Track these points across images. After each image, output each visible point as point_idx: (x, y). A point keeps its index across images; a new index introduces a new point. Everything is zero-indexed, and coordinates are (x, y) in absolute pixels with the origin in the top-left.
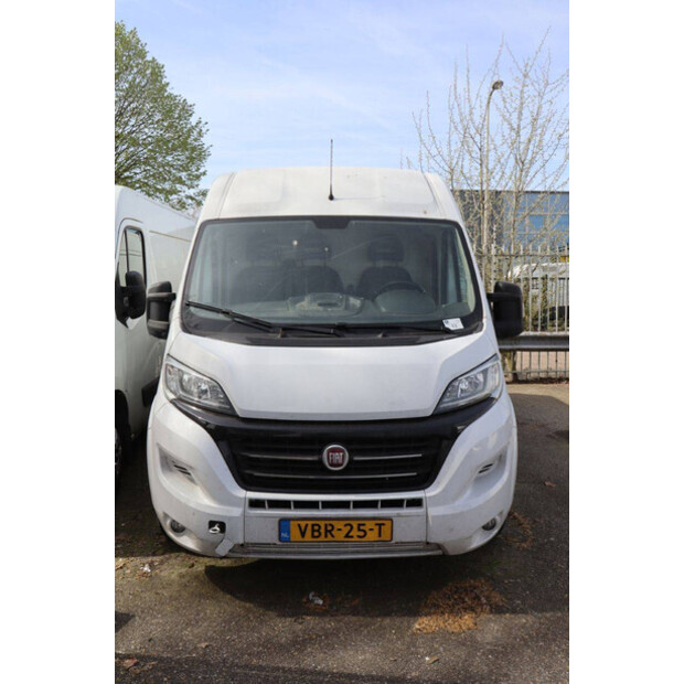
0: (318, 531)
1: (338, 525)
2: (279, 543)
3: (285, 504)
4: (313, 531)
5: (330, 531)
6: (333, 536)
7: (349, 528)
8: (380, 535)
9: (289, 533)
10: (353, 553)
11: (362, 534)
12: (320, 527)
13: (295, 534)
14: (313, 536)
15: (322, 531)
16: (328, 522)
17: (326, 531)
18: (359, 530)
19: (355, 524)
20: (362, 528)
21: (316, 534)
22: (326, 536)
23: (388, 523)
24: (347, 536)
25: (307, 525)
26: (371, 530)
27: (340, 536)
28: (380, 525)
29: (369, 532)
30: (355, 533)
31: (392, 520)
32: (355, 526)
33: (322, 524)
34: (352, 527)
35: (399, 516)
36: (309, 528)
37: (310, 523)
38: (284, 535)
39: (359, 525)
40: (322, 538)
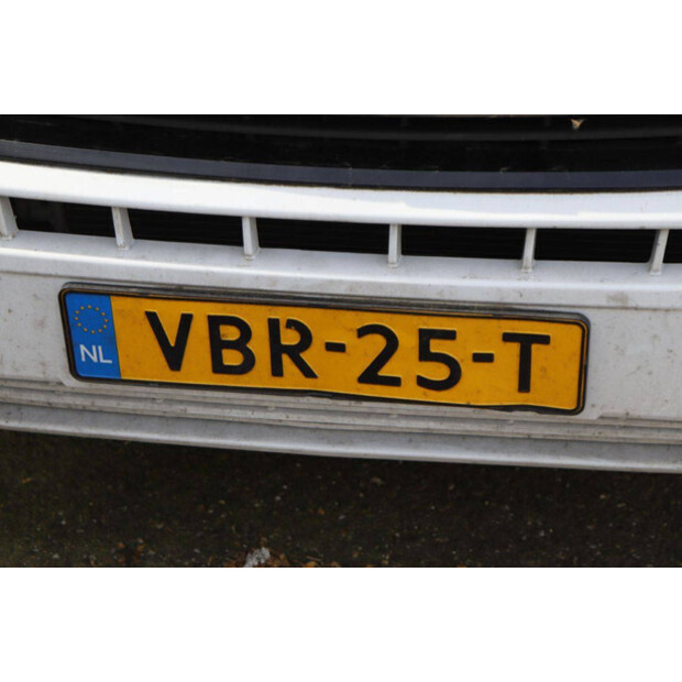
0: (240, 345)
1: (325, 328)
2: (71, 382)
3: (89, 221)
4: (217, 345)
5: (295, 353)
6: (308, 372)
7: (377, 343)
8: (524, 384)
9: (111, 347)
10: (410, 437)
11: (440, 372)
12: (246, 332)
13: (139, 352)
14: (219, 367)
15: (260, 345)
16: (282, 314)
17: (277, 350)
18: (425, 355)
19: (406, 331)
20: (436, 346)
21: (232, 358)
22: (277, 370)
23: (567, 337)
24: (370, 376)
25: (186, 320)
26: (486, 358)
27: (341, 373)
28: (526, 342)
29: (469, 370)
30: (404, 364)
31: (583, 325)
32: (408, 342)
33: (257, 319)
34: (392, 343)
35: (621, 304)
36: (200, 330)
37: (201, 312)
38: (93, 354)
39: (425, 336)
40: (261, 375)
